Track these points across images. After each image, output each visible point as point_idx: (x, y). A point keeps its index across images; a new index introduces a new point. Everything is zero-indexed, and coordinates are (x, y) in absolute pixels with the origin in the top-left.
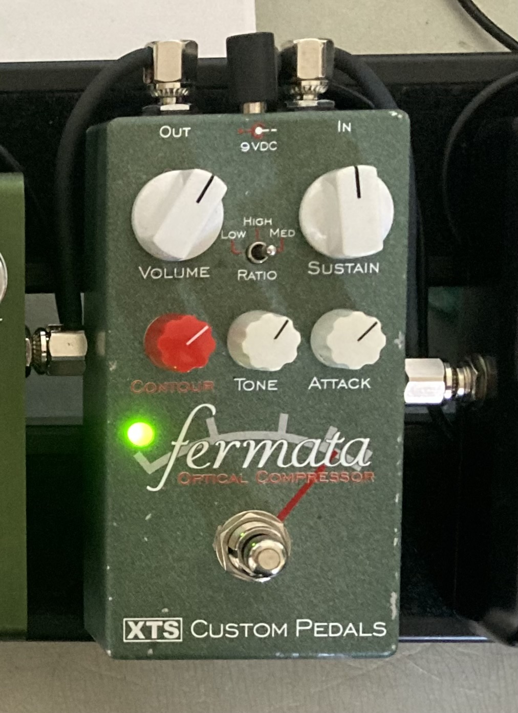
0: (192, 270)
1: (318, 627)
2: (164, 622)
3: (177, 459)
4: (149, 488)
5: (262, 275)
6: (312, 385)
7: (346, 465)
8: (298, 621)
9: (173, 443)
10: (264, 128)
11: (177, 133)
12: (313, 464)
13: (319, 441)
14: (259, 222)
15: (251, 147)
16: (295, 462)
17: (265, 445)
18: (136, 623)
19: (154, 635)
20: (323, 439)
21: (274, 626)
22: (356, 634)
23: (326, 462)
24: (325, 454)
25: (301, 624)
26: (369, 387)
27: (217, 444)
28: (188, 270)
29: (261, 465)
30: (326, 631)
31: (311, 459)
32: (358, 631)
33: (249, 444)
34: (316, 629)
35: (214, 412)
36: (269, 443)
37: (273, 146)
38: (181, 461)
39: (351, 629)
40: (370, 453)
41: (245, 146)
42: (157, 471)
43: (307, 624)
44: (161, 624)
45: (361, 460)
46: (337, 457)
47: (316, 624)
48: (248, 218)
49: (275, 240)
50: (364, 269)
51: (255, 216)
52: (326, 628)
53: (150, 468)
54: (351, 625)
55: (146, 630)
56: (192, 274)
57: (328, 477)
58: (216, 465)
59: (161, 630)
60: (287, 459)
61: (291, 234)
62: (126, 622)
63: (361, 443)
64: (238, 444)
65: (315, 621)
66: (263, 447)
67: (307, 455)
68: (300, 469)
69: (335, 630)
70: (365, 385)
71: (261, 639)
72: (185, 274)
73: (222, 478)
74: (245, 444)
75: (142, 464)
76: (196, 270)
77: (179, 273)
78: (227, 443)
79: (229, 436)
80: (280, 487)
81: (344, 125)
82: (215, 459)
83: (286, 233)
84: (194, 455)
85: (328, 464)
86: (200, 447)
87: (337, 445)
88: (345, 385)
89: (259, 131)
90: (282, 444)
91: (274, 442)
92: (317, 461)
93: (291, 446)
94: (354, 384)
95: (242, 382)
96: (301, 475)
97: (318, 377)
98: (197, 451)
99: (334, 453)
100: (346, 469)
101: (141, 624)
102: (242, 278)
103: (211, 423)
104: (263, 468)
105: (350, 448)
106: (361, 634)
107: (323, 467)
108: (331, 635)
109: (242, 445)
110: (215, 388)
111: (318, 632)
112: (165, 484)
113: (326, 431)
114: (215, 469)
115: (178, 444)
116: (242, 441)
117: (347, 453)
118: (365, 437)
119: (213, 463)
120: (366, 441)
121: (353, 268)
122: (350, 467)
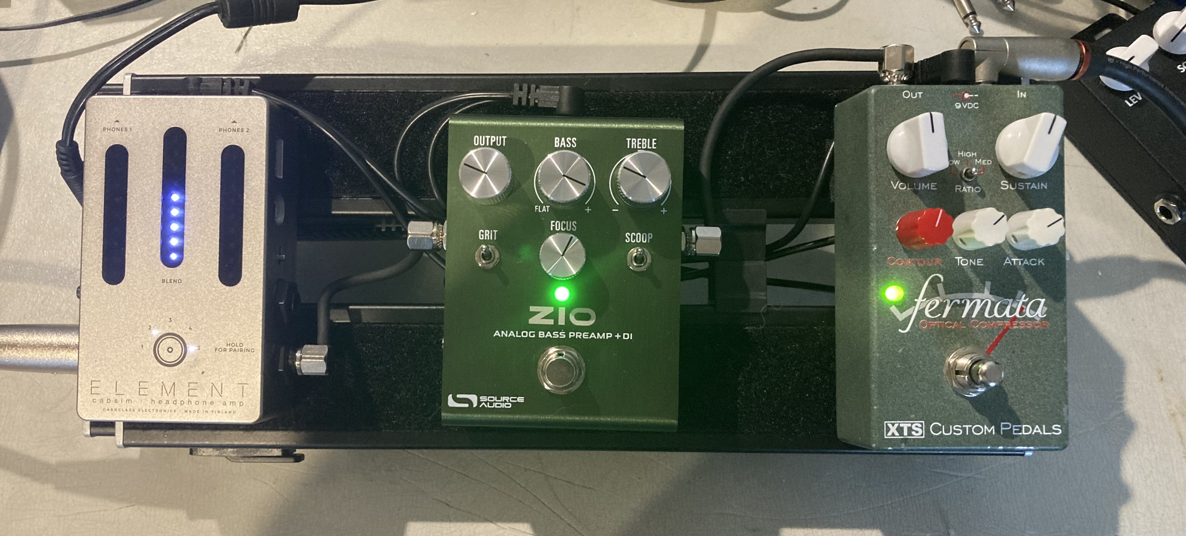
0: (926, 185)
1: (1015, 428)
2: (912, 424)
3: (919, 311)
4: (900, 330)
5: (971, 189)
6: (1006, 262)
7: (1030, 316)
8: (1002, 423)
9: (916, 300)
10: (970, 94)
11: (914, 96)
12: (1008, 316)
13: (1012, 300)
14: (968, 154)
15: (962, 105)
16: (996, 314)
17: (976, 302)
18: (893, 425)
19: (905, 433)
20: (1014, 299)
21: (985, 427)
22: (1041, 433)
23: (1017, 314)
24: (1015, 310)
25: (1004, 426)
26: (1043, 264)
27: (944, 301)
28: (923, 185)
29: (974, 316)
30: (1020, 431)
31: (1007, 312)
32: (1042, 431)
33: (965, 302)
34: (1014, 430)
35: (942, 280)
36: (979, 301)
37: (976, 106)
38: (921, 312)
39: (1037, 430)
40: (1046, 309)
41: (958, 105)
42: (905, 319)
43: (1008, 426)
44: (910, 425)
45: (1040, 313)
46: (1024, 311)
47: (1014, 426)
48: (961, 152)
49: (978, 166)
50: (1037, 187)
51: (966, 151)
52: (1021, 429)
53: (901, 317)
54: (1037, 427)
55: (900, 430)
56: (926, 187)
57: (1018, 325)
58: (944, 316)
59: (910, 429)
60: (991, 312)
61: (989, 162)
62: (886, 424)
63: (1039, 303)
64: (958, 302)
65: (1012, 424)
66: (975, 304)
67: (1004, 310)
68: (1000, 319)
69: (1027, 430)
70: (1041, 263)
71: (976, 436)
72: (921, 187)
73: (949, 325)
74: (963, 302)
75: (895, 314)
76: (928, 185)
77: (917, 187)
78: (951, 301)
79: (952, 296)
80: (987, 331)
81: (1022, 93)
82: (943, 312)
83: (986, 162)
84: (929, 309)
85: (1018, 316)
86: (934, 303)
87: (1023, 303)
88: (1027, 263)
89: (967, 96)
90: (987, 302)
91: (982, 300)
92: (1011, 314)
93: (993, 304)
94: (1033, 262)
95: (960, 260)
96: (1000, 323)
97: (1009, 258)
98: (932, 306)
99: (1022, 309)
100: (1030, 319)
101: (896, 425)
102: (958, 190)
103: (940, 287)
104: (976, 318)
105: (1032, 305)
106: (1045, 433)
107: (1015, 318)
108: (1024, 433)
109: (961, 302)
110: (942, 263)
111: (1015, 432)
112: (911, 328)
113: (1016, 293)
114: (944, 319)
115: (919, 301)
116: (961, 300)
117: (1031, 308)
118: (1042, 298)
119: (942, 315)
120: (1043, 301)
121: (1030, 186)
122: (1033, 318)
